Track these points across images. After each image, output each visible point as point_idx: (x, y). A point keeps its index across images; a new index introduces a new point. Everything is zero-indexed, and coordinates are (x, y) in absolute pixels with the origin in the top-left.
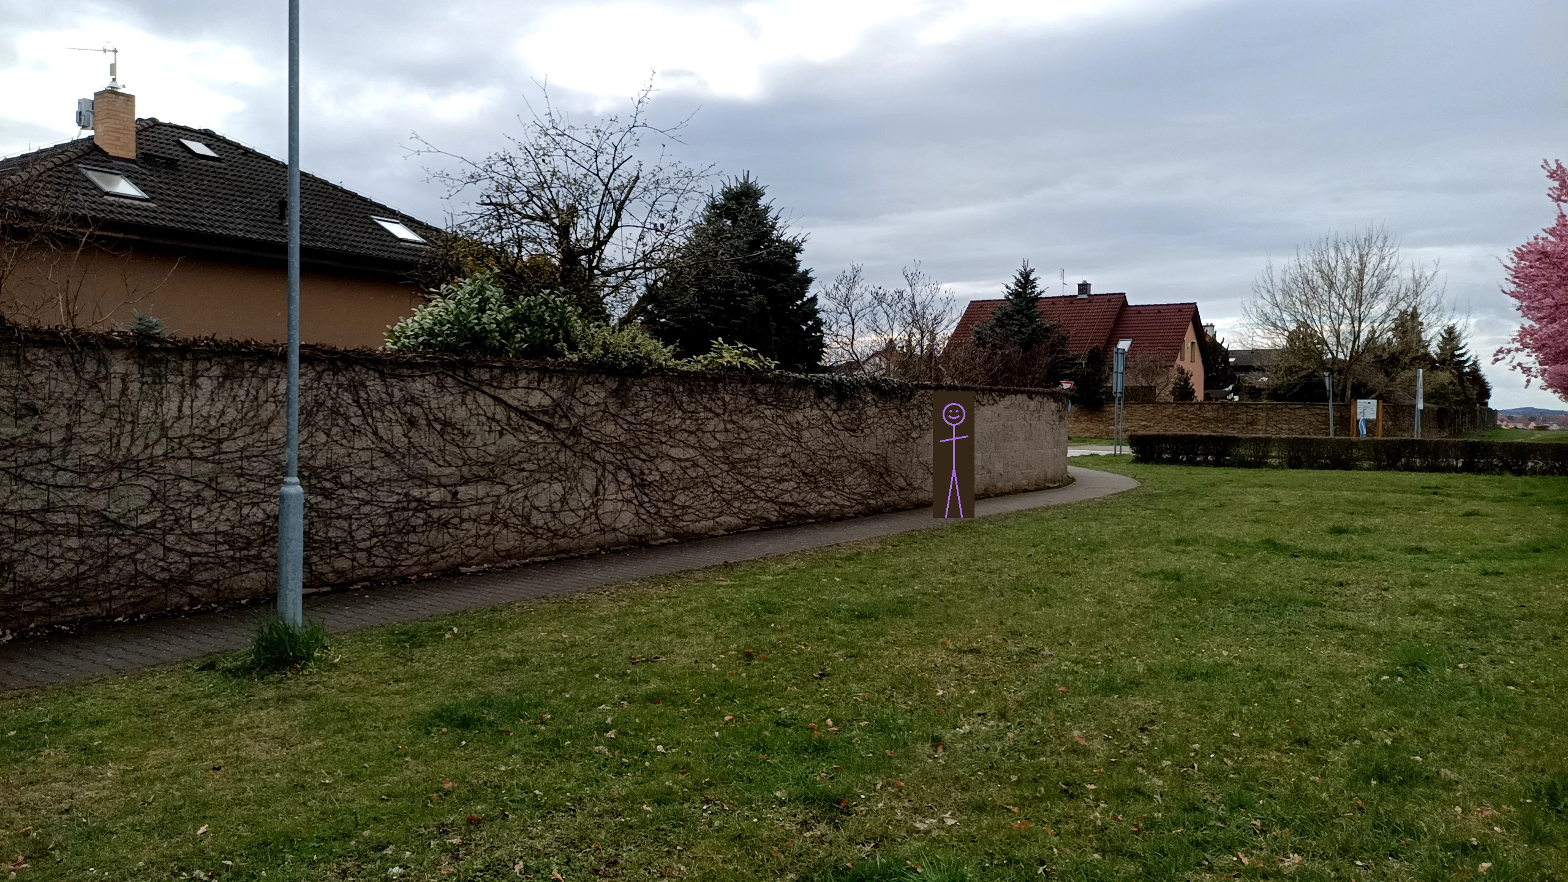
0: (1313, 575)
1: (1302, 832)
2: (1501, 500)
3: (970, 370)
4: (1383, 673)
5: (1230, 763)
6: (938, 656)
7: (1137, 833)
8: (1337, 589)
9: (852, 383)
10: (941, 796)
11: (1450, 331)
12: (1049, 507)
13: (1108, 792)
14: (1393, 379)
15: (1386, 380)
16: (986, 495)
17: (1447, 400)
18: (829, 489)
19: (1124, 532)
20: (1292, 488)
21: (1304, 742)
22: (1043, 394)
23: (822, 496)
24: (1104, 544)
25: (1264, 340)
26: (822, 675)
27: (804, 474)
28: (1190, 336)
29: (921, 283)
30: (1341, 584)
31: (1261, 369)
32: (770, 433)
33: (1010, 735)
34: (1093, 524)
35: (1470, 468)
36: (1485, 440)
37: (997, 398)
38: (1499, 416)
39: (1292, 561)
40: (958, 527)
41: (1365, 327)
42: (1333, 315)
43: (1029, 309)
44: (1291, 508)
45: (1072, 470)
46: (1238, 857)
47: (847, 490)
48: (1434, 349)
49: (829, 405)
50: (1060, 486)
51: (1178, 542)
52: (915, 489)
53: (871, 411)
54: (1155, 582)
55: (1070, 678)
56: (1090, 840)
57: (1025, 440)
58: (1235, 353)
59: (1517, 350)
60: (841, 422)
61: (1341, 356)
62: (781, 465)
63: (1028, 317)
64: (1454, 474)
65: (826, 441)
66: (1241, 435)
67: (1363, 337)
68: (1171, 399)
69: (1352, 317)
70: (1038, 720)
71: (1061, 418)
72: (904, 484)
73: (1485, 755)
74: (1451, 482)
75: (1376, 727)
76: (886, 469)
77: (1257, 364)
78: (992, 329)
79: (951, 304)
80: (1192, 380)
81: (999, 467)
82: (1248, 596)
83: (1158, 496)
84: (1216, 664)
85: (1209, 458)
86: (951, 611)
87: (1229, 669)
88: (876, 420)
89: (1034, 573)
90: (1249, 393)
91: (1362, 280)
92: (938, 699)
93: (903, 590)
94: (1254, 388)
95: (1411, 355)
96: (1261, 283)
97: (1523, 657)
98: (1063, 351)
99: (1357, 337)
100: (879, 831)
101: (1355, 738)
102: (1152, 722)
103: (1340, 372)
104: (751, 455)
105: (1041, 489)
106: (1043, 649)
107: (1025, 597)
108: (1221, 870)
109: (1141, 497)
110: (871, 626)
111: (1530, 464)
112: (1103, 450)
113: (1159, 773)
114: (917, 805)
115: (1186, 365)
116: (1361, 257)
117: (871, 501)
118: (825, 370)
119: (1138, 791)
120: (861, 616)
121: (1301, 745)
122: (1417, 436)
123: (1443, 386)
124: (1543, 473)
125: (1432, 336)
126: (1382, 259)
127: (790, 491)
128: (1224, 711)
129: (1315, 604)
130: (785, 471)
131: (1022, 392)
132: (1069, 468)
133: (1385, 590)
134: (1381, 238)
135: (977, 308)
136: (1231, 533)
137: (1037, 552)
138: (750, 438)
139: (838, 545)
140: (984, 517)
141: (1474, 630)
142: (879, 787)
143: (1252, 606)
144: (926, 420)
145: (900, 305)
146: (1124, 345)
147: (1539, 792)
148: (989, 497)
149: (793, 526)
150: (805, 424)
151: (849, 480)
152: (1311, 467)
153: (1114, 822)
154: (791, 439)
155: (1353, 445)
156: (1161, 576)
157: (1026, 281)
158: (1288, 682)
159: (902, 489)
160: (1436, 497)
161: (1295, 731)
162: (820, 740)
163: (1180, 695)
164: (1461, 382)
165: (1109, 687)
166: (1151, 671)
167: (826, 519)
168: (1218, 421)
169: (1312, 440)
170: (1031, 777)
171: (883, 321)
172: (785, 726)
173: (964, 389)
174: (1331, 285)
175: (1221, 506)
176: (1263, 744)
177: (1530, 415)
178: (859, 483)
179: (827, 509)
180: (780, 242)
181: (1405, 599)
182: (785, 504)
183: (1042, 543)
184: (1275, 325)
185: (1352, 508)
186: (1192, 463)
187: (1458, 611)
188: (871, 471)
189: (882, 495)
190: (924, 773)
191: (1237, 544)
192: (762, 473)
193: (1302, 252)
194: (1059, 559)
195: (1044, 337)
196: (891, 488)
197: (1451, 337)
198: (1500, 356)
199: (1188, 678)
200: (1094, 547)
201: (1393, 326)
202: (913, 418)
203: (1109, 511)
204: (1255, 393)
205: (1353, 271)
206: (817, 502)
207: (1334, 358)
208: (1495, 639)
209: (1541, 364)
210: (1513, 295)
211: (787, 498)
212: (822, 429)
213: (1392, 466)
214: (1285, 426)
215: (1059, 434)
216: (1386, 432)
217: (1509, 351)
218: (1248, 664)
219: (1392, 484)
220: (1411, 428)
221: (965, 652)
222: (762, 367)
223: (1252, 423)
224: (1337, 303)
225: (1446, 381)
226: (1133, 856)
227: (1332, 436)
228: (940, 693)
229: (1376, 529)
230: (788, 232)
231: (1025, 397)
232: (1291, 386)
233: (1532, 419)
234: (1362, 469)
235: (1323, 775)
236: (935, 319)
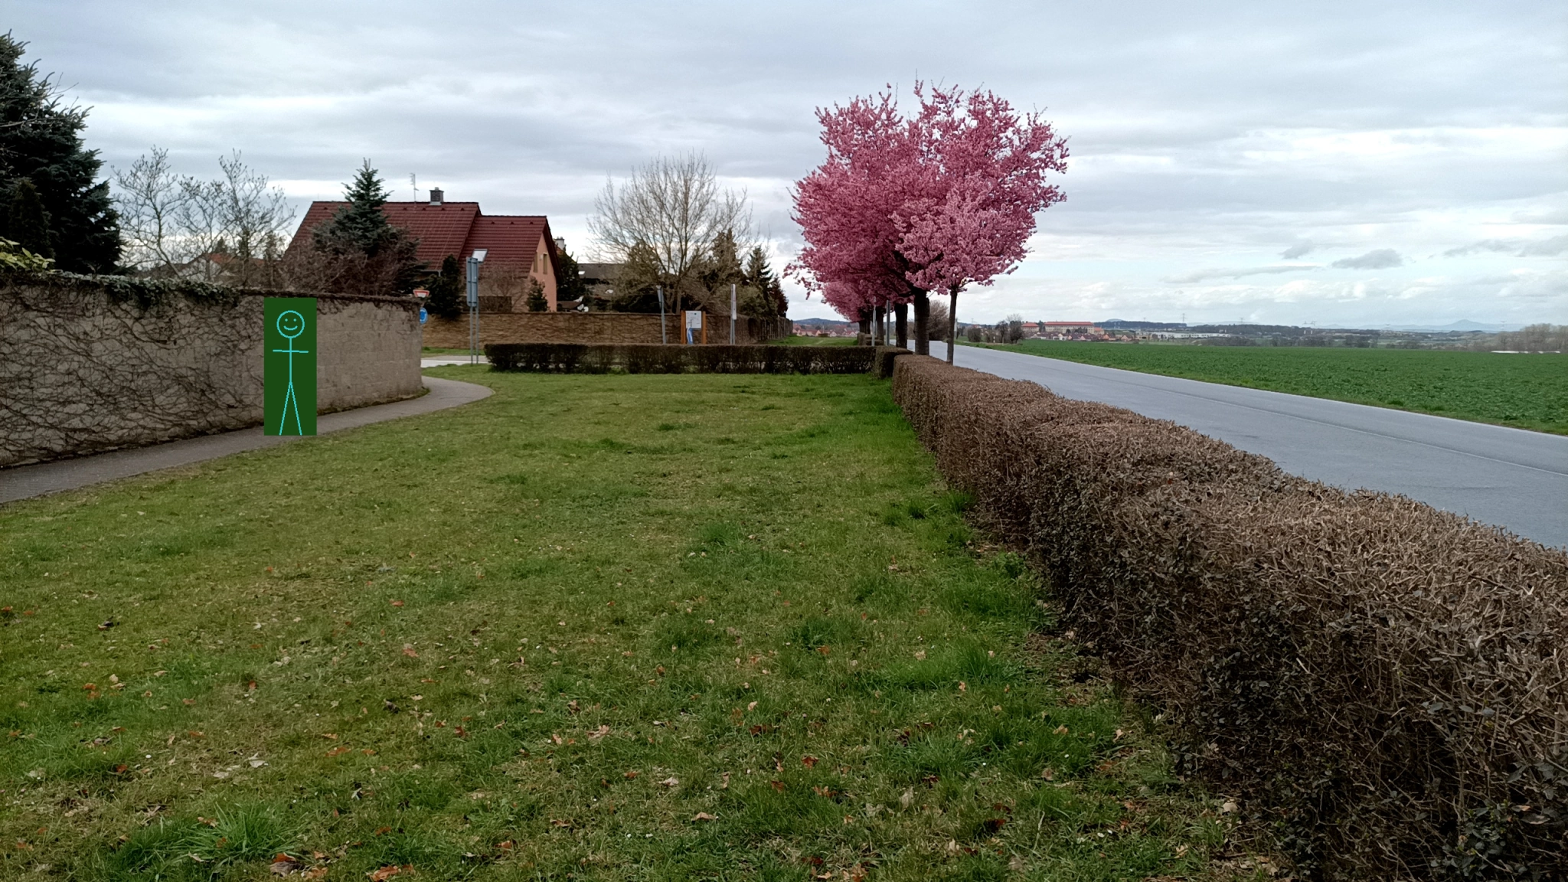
0: (642, 469)
1: (610, 705)
2: (789, 395)
3: (308, 276)
4: (690, 550)
5: (554, 651)
6: (260, 586)
7: (460, 735)
8: (661, 480)
9: (157, 287)
10: (248, 738)
11: (757, 251)
12: (400, 420)
13: (434, 700)
14: (714, 292)
15: (709, 293)
16: (332, 410)
17: (755, 312)
18: (135, 410)
19: (475, 440)
20: (631, 391)
21: (619, 621)
22: (392, 302)
23: (124, 418)
24: (453, 453)
25: (610, 255)
26: (109, 625)
27: (99, 394)
28: (542, 249)
29: (243, 176)
30: (665, 475)
31: (605, 282)
32: (45, 346)
33: (335, 659)
34: (445, 434)
35: (770, 369)
36: (781, 345)
37: (340, 307)
38: (795, 325)
39: (626, 458)
40: (297, 445)
41: (691, 247)
42: (665, 233)
43: (374, 212)
44: (630, 409)
45: (427, 380)
46: (553, 739)
47: (159, 411)
48: (745, 268)
49: (128, 312)
50: (414, 398)
51: (525, 446)
52: (247, 406)
53: (185, 319)
54: (502, 486)
55: (407, 591)
56: (411, 753)
57: (374, 350)
58: (583, 266)
59: (801, 267)
60: (146, 333)
61: (672, 271)
62: (64, 384)
63: (372, 221)
64: (759, 375)
65: (127, 354)
66: (588, 344)
67: (690, 254)
68: (526, 309)
69: (680, 236)
70: (367, 639)
71: (412, 327)
72: (232, 401)
73: (761, 611)
74: (757, 382)
75: (679, 599)
76: (209, 385)
77: (602, 277)
78: (333, 232)
79: (281, 202)
80: (544, 292)
81: (346, 380)
82: (585, 492)
83: (511, 403)
84: (549, 559)
85: (561, 366)
86: (280, 537)
87: (562, 562)
88: (192, 330)
89: (379, 488)
90: (597, 304)
91: (687, 203)
92: (256, 633)
93: (225, 518)
94: (600, 299)
95: (727, 272)
96: (603, 200)
97: (795, 524)
98: (412, 259)
99: (684, 254)
100: (167, 791)
101: (663, 611)
102: (485, 623)
103: (672, 287)
104: (20, 373)
105: (394, 401)
106: (381, 565)
107: (367, 513)
108: (537, 754)
109: (494, 405)
110: (178, 562)
111: (813, 365)
112: (460, 361)
113: (486, 672)
114: (217, 754)
115: (539, 276)
116: (686, 181)
117: (192, 422)
118: (123, 271)
119: (465, 694)
120: (167, 552)
121: (618, 624)
122: (732, 343)
123: (752, 299)
124: (822, 372)
125: (744, 256)
126: (702, 185)
127: (79, 415)
128: (552, 603)
129: (642, 495)
130: (71, 391)
131: (368, 301)
132: (424, 378)
133: (699, 477)
134: (701, 166)
135: (319, 209)
136: (575, 435)
137: (384, 466)
138: (16, 352)
139: (146, 474)
140: (328, 433)
141: (763, 505)
142: (170, 742)
143: (588, 502)
144: (257, 330)
145: (219, 200)
146: (479, 255)
147: (796, 634)
148: (336, 411)
149: (86, 456)
150: (97, 334)
151: (160, 399)
152: (648, 372)
153: (437, 729)
154: (78, 353)
155: (681, 351)
156: (507, 481)
157: (368, 182)
158: (613, 568)
159: (230, 407)
160: (744, 395)
161: (614, 611)
162: (98, 702)
163: (514, 593)
164: (766, 297)
165: (445, 595)
166: (489, 574)
167: (130, 445)
168: (569, 331)
169: (648, 347)
170: (354, 698)
171: (198, 218)
172: (51, 691)
173: (300, 295)
174: (662, 206)
175: (569, 410)
176: (585, 629)
177: (817, 324)
178: (174, 402)
179: (133, 433)
180: (51, 114)
181: (714, 483)
182: (75, 430)
183: (390, 456)
184: (616, 241)
185: (678, 407)
186: (545, 370)
187: (752, 491)
188: (189, 388)
189: (205, 414)
190: (230, 716)
191: (579, 445)
192: (37, 394)
193: (637, 174)
194: (407, 471)
195: (391, 243)
196: (217, 407)
197: (758, 256)
198: (789, 271)
199: (523, 576)
200: (442, 457)
201: (713, 245)
202: (240, 327)
203: (462, 420)
204: (601, 304)
205: (680, 194)
206: (115, 427)
207: (667, 273)
208: (777, 510)
209: (818, 280)
210: (800, 222)
211: (76, 423)
212: (120, 341)
213: (712, 369)
214: (627, 335)
215: (411, 344)
216: (710, 340)
217: (795, 267)
218: (578, 556)
219: (711, 385)
220: (727, 337)
221: (292, 578)
222: (29, 265)
223: (600, 332)
224: (667, 223)
225: (755, 295)
226: (454, 758)
227: (664, 344)
228: (259, 626)
229: (696, 425)
230: (62, 101)
231: (371, 305)
232: (632, 298)
233: (818, 328)
234: (689, 372)
235: (634, 649)
236: (263, 217)
